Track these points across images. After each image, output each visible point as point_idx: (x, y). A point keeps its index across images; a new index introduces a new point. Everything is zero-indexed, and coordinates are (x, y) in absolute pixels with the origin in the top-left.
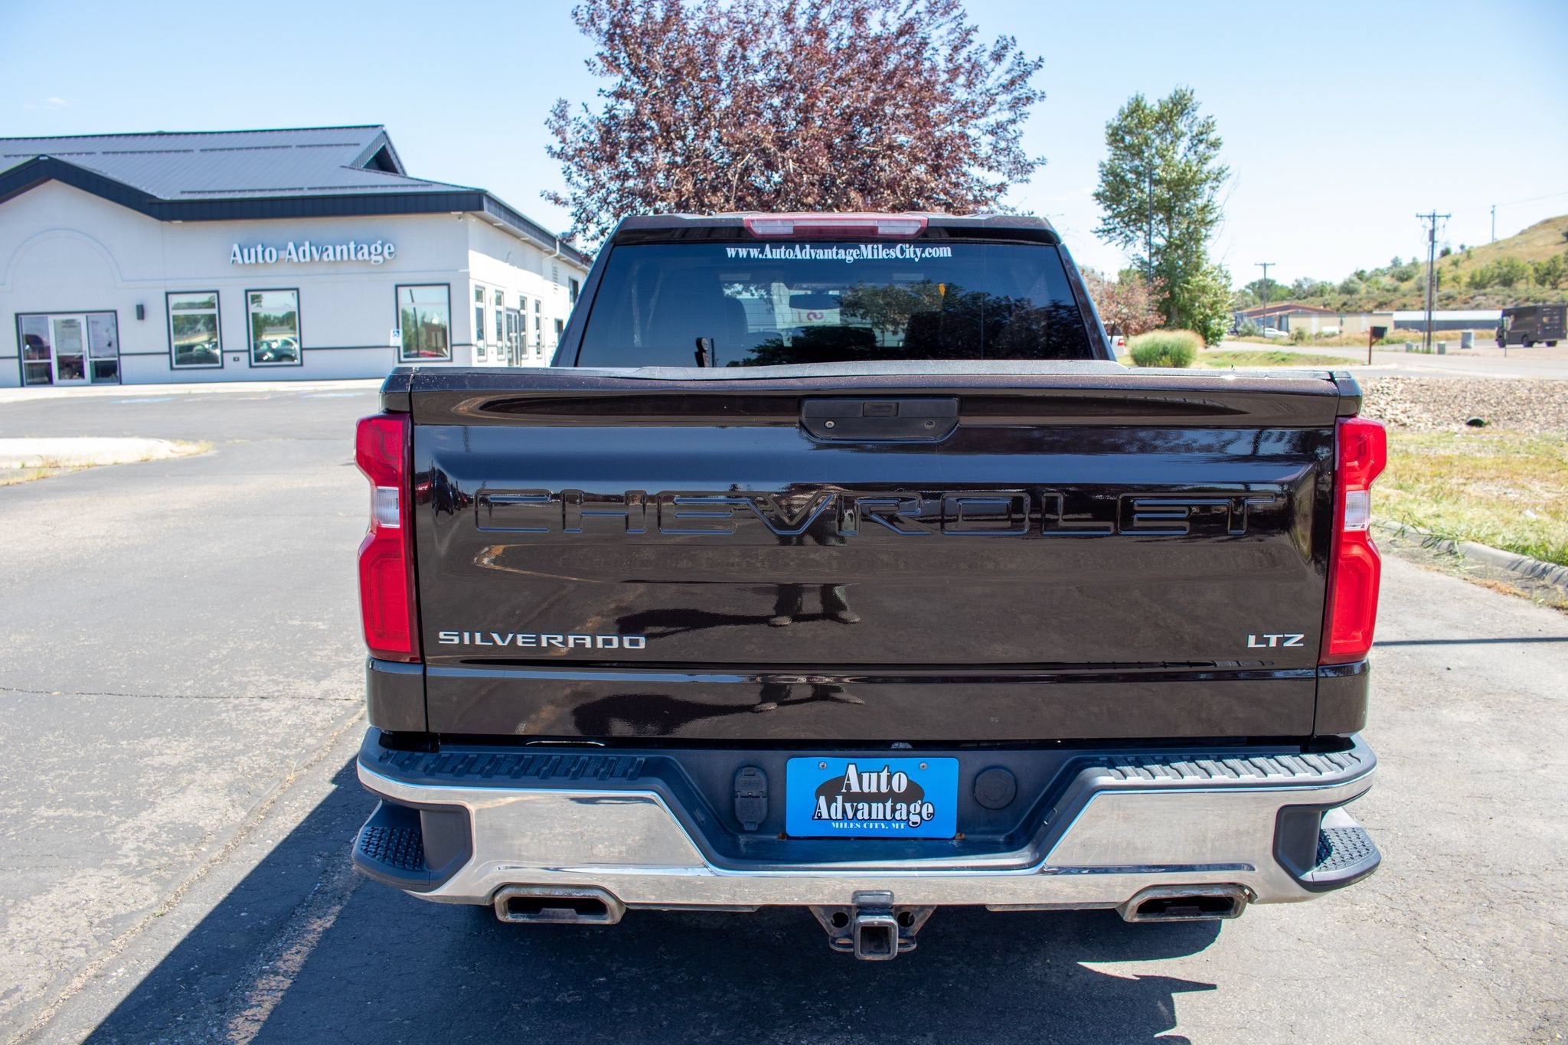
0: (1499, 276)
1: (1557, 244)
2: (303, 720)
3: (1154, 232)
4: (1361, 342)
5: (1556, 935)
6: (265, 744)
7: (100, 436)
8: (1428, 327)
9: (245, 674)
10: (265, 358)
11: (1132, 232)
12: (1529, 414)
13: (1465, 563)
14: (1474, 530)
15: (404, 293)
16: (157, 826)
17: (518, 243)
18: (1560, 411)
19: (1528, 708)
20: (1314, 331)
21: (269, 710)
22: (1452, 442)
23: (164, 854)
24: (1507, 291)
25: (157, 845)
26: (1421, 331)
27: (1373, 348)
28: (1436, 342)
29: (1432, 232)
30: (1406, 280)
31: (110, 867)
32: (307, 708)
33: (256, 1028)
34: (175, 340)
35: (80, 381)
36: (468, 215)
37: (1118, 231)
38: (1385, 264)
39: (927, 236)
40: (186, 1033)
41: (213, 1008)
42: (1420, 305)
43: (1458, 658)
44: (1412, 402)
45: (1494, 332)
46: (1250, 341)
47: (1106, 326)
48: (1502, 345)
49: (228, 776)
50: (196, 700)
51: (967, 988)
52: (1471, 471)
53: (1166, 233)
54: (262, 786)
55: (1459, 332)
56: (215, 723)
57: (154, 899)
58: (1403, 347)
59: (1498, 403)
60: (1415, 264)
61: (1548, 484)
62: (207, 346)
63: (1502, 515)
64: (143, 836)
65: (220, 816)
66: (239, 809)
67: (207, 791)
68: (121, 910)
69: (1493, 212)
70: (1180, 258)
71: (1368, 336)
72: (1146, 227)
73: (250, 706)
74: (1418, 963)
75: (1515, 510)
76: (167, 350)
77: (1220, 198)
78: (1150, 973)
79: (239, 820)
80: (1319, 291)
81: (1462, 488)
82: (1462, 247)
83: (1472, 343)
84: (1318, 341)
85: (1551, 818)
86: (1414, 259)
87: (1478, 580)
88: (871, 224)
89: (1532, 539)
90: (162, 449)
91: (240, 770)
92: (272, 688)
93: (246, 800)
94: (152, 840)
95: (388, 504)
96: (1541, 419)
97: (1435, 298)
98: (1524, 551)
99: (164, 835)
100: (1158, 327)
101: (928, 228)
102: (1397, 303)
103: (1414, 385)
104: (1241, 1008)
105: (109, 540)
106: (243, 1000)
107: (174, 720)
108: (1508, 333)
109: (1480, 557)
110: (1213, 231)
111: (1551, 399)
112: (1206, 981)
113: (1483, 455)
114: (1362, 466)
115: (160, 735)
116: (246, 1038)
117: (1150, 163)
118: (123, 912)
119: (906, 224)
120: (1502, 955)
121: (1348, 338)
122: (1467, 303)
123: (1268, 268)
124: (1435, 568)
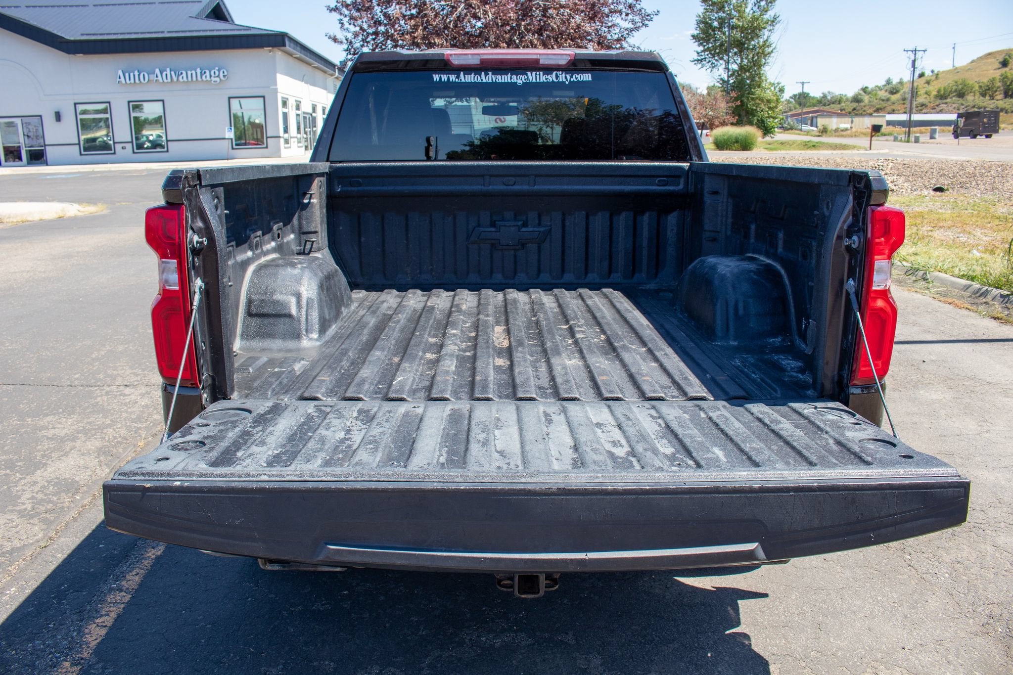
0: (956, 91)
1: (995, 69)
2: (153, 402)
3: (731, 61)
4: (865, 134)
5: (997, 555)
6: (125, 420)
7: (31, 201)
8: (909, 125)
9: (115, 368)
10: (145, 146)
11: (717, 60)
12: (974, 183)
13: (934, 287)
14: (940, 264)
15: (235, 103)
16: (47, 481)
17: (310, 69)
18: (994, 182)
19: (977, 389)
20: (834, 127)
21: (130, 395)
22: (923, 202)
23: (50, 502)
24: (961, 101)
25: (45, 495)
26: (904, 127)
27: (873, 138)
28: (914, 135)
29: (914, 62)
30: (895, 93)
31: (11, 512)
32: (156, 393)
33: (103, 632)
34: (82, 135)
35: (20, 163)
36: (275, 49)
37: (707, 60)
38: (882, 83)
39: (575, 65)
40: (54, 636)
41: (75, 617)
42: (903, 110)
43: (930, 354)
44: (898, 175)
45: (951, 128)
46: (792, 134)
47: (697, 123)
48: (956, 137)
49: (98, 444)
50: (82, 388)
51: (597, 598)
52: (936, 222)
53: (739, 61)
54: (121, 450)
55: (929, 128)
56: (92, 405)
57: (41, 535)
58: (892, 138)
59: (954, 177)
60: (901, 83)
61: (986, 231)
62: (105, 139)
63: (958, 254)
64: (36, 489)
65: (91, 473)
66: (104, 467)
67: (83, 454)
68: (17, 543)
69: (954, 48)
70: (748, 78)
71: (870, 131)
72: (726, 58)
73: (117, 392)
74: (905, 577)
75: (966, 249)
76: (77, 142)
77: (774, 36)
78: (723, 585)
79: (104, 475)
80: (838, 101)
81: (930, 233)
82: (933, 71)
83: (937, 135)
84: (837, 134)
85: (993, 469)
86: (901, 79)
87: (942, 298)
88: (535, 57)
89: (978, 270)
90: (72, 210)
91: (107, 439)
92: (133, 379)
93: (110, 461)
94: (42, 491)
95: (171, 271)
96: (982, 187)
97: (914, 106)
98: (972, 279)
99: (51, 488)
100: (732, 124)
101: (575, 59)
102: (889, 109)
103: (900, 164)
104: (785, 611)
105: (32, 274)
106: (96, 611)
107: (65, 403)
108: (961, 129)
109: (943, 282)
110: (770, 60)
111: (989, 174)
112: (761, 591)
113: (943, 211)
114: (887, 242)
115: (54, 414)
116: (96, 639)
117: (730, 14)
118: (18, 545)
119: (559, 57)
120: (961, 570)
121: (856, 132)
122: (934, 109)
123: (805, 85)
124: (914, 290)
